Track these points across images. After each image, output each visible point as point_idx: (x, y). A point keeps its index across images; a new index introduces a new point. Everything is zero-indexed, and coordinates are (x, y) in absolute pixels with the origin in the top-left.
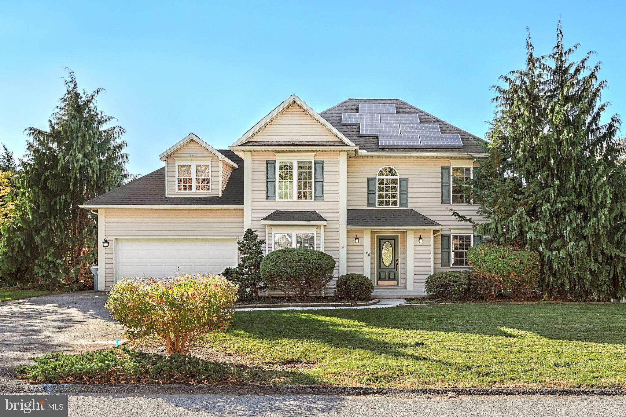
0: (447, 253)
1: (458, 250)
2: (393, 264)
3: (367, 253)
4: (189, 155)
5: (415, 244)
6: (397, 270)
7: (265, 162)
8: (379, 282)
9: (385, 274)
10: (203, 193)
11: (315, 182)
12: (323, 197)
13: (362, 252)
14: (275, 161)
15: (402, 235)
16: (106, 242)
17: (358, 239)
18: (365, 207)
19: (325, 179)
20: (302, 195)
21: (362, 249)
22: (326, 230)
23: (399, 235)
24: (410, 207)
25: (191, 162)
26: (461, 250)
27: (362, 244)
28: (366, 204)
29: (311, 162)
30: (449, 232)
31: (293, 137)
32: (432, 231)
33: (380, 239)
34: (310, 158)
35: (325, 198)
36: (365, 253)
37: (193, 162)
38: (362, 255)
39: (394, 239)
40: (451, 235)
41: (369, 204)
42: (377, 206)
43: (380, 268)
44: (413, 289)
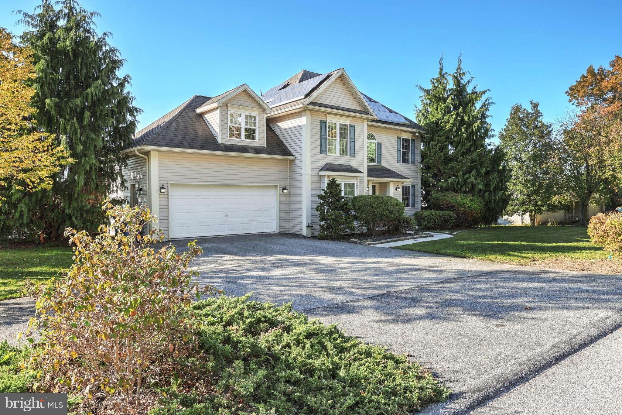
4: (239, 104)
5: (394, 192)
7: (319, 121)
10: (250, 143)
11: (350, 141)
12: (355, 154)
14: (326, 121)
15: (380, 185)
16: (162, 187)
19: (356, 139)
20: (344, 152)
24: (382, 164)
25: (241, 111)
29: (347, 125)
31: (337, 103)
34: (347, 122)
35: (356, 154)
37: (243, 111)
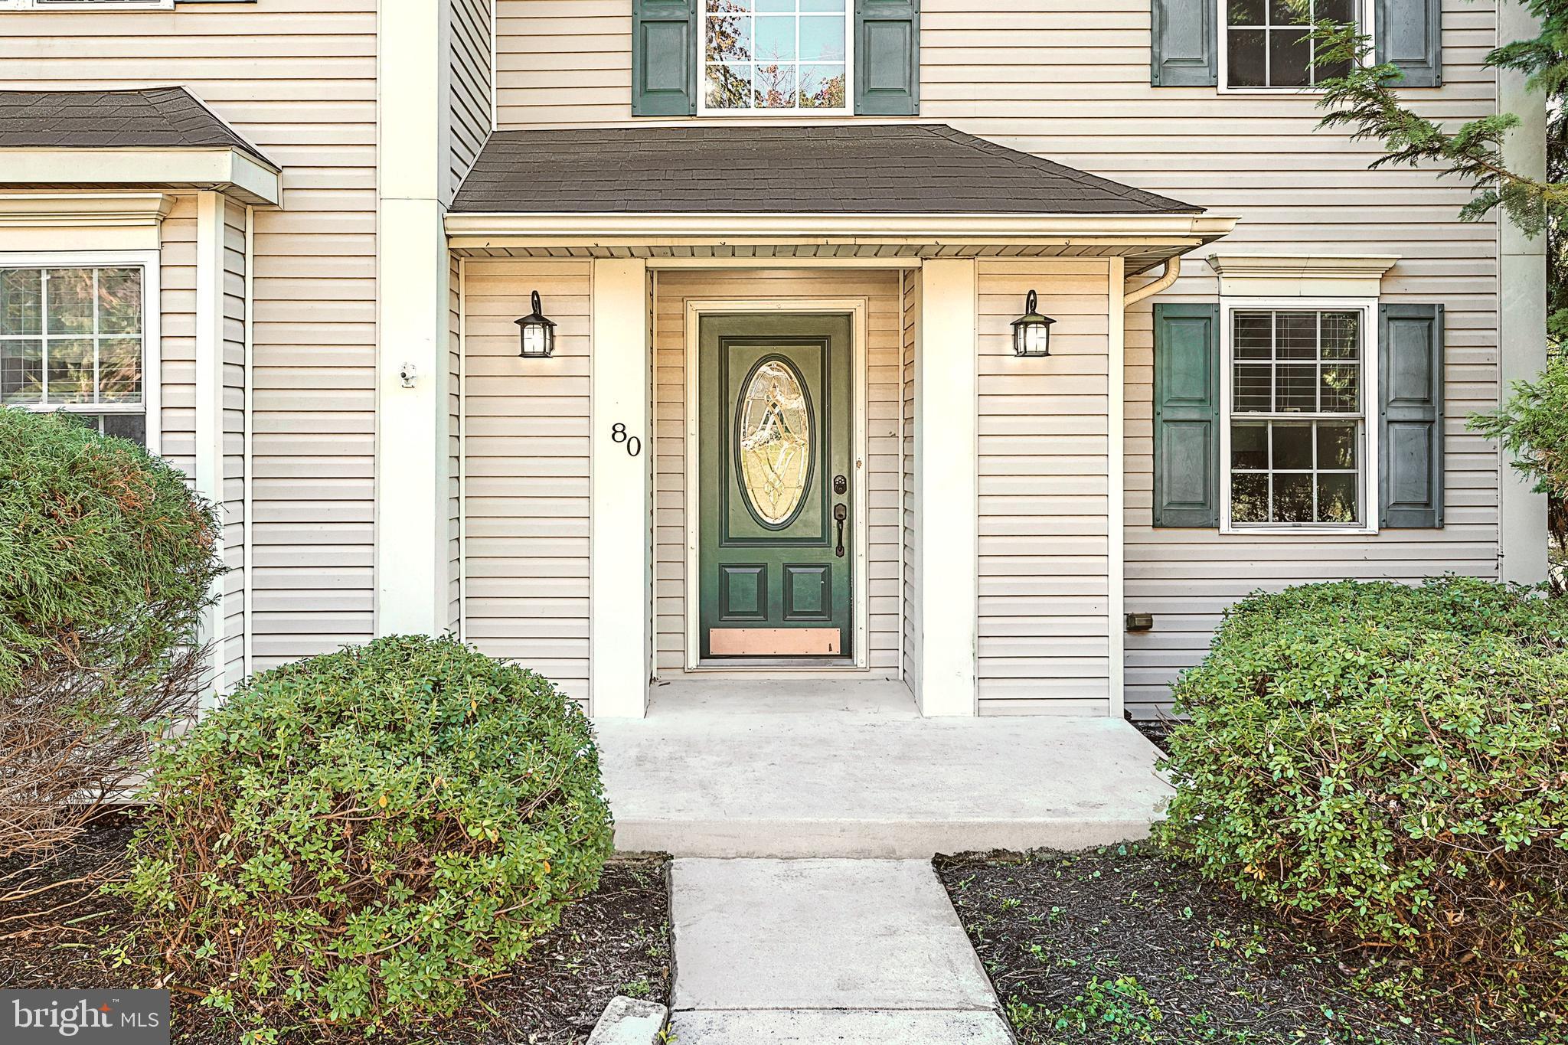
0: (1199, 429)
1: (1273, 414)
2: (814, 515)
3: (618, 431)
5: (989, 365)
6: (840, 547)
8: (714, 633)
9: (762, 579)
13: (579, 426)
15: (874, 306)
17: (548, 325)
18: (621, 117)
21: (579, 406)
22: (273, 245)
23: (857, 307)
24: (929, 113)
26: (1290, 414)
27: (580, 366)
28: (625, 96)
30: (1210, 286)
32: (1118, 265)
33: (727, 341)
36: (603, 432)
38: (578, 446)
39: (822, 341)
40: (1225, 305)
41: (644, 95)
42: (702, 111)
43: (727, 540)
44: (968, 707)
